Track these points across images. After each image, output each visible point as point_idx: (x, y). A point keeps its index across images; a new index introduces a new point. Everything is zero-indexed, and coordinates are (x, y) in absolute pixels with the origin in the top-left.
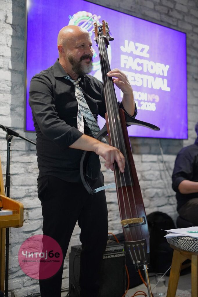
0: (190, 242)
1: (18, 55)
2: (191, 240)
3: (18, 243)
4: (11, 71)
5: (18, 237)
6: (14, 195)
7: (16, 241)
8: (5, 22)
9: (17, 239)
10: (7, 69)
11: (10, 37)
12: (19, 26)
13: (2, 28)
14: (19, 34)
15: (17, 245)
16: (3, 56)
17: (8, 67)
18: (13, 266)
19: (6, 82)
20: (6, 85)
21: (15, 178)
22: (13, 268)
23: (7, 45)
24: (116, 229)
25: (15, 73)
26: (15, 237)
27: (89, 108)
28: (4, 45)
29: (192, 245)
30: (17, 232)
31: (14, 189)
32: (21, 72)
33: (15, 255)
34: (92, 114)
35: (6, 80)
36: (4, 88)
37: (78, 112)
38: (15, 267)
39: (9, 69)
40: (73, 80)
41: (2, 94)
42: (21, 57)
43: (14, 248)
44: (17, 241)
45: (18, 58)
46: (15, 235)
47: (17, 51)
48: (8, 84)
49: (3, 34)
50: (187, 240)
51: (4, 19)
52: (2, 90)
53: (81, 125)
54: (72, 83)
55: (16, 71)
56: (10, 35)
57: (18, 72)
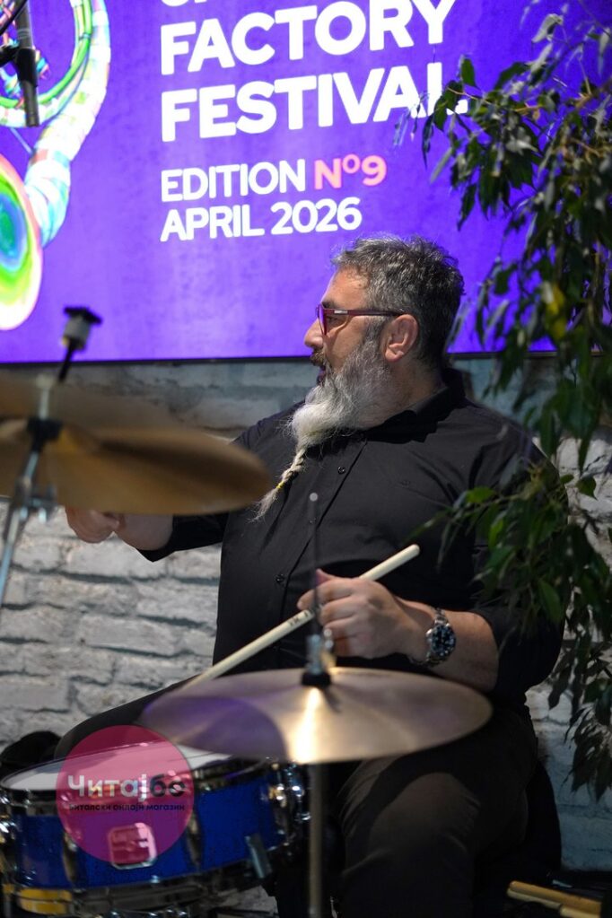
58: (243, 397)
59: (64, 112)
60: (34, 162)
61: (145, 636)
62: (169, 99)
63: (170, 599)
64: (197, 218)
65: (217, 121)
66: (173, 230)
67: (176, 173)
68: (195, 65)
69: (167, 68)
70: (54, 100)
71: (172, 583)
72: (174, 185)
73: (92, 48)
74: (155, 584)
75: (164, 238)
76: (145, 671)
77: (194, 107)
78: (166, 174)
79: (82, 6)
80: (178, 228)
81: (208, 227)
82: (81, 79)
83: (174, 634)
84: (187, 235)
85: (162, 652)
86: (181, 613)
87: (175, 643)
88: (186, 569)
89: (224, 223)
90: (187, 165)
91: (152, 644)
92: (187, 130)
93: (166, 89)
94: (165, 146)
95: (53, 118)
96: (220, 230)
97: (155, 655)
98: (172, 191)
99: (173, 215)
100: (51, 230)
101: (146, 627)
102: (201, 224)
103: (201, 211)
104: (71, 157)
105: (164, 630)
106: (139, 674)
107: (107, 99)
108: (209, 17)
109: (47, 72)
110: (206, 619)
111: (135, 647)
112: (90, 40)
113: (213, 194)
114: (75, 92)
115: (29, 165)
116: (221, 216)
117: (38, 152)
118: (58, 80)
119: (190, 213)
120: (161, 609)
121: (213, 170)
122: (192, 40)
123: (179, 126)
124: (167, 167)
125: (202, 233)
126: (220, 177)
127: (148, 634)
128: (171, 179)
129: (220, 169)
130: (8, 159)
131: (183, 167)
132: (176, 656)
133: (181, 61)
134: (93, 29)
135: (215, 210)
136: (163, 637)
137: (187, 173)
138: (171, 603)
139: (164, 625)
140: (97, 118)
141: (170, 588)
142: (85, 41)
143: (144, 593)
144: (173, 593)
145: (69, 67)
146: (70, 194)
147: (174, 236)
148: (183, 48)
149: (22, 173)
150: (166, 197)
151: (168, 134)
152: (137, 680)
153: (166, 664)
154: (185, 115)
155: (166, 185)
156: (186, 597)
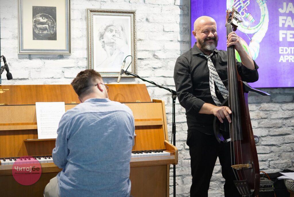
0: (291, 183)
1: (185, 29)
2: (292, 182)
3: (188, 175)
4: (180, 43)
5: (188, 171)
6: (184, 138)
7: (186, 173)
8: (174, 4)
9: (187, 172)
10: (177, 41)
11: (179, 15)
12: (185, 6)
13: (172, 10)
14: (186, 12)
15: (187, 176)
16: (173, 31)
17: (177, 40)
18: (185, 192)
19: (176, 51)
20: (176, 54)
21: (185, 125)
22: (184, 193)
23: (176, 22)
24: (278, 168)
25: (184, 44)
26: (185, 170)
27: (218, 75)
28: (174, 23)
29: (293, 186)
30: (187, 166)
31: (184, 134)
32: (188, 42)
33: (186, 184)
34: (220, 79)
35: (176, 50)
36: (174, 56)
37: (210, 78)
38: (186, 193)
39: (178, 41)
40: (206, 55)
41: (173, 61)
42: (188, 30)
43: (185, 178)
44: (188, 174)
45: (185, 31)
46: (185, 169)
47: (184, 26)
48: (178, 53)
49: (173, 14)
50: (290, 182)
51: (174, 2)
52: (173, 58)
53: (212, 88)
54: (206, 58)
55: (184, 42)
56: (178, 14)
57: (186, 42)
58: (285, 95)
59: (258, 32)
60: (251, 42)
61: (263, 150)
62: (281, 32)
63: (269, 140)
64: (287, 58)
65: (290, 38)
66: (282, 60)
67: (282, 48)
68: (286, 26)
69: (281, 25)
70: (256, 29)
71: (269, 137)
72: (282, 50)
73: (265, 18)
74: (266, 137)
75: (280, 61)
76: (263, 157)
77: (286, 34)
78: (280, 48)
79: (263, 9)
80: (283, 59)
81: (289, 60)
82: (262, 25)
83: (270, 148)
84: (284, 61)
85: (267, 153)
86: (272, 143)
87: (269, 150)
88: (273, 133)
89: (292, 59)
90: (285, 46)
91: (265, 151)
92: (285, 39)
93: (280, 30)
94: (280, 42)
95: (256, 33)
96: (291, 60)
97: (265, 153)
98: (282, 52)
99: (282, 57)
100: (255, 58)
101: (263, 147)
102: (287, 59)
103: (287, 56)
104: (260, 42)
105: (267, 147)
106: (262, 158)
107: (268, 30)
108: (289, 16)
109: (254, 22)
110: (277, 144)
111: (261, 152)
112: (264, 16)
113: (290, 53)
114: (261, 27)
115: (250, 42)
116: (291, 58)
117: (252, 40)
118: (257, 24)
119: (285, 56)
120: (267, 143)
121: (290, 48)
122: (286, 20)
123: (283, 38)
124: (281, 46)
125: (288, 61)
126: (291, 50)
127: (264, 149)
128: (281, 49)
129: (291, 48)
130: (245, 40)
131: (284, 47)
132: (270, 153)
133: (283, 24)
134: (265, 14)
135: (290, 56)
136: (267, 149)
137: (285, 48)
138: (270, 141)
139: (267, 146)
140: (266, 34)
141: (269, 138)
142: (263, 17)
143: (263, 140)
144: (270, 139)
145: (260, 22)
146: (260, 50)
147: (282, 61)
148: (284, 22)
149: (248, 44)
150: (280, 53)
151: (281, 39)
152: (262, 160)
153: (268, 155)
154: (284, 36)
155: (280, 50)
156: (273, 139)
